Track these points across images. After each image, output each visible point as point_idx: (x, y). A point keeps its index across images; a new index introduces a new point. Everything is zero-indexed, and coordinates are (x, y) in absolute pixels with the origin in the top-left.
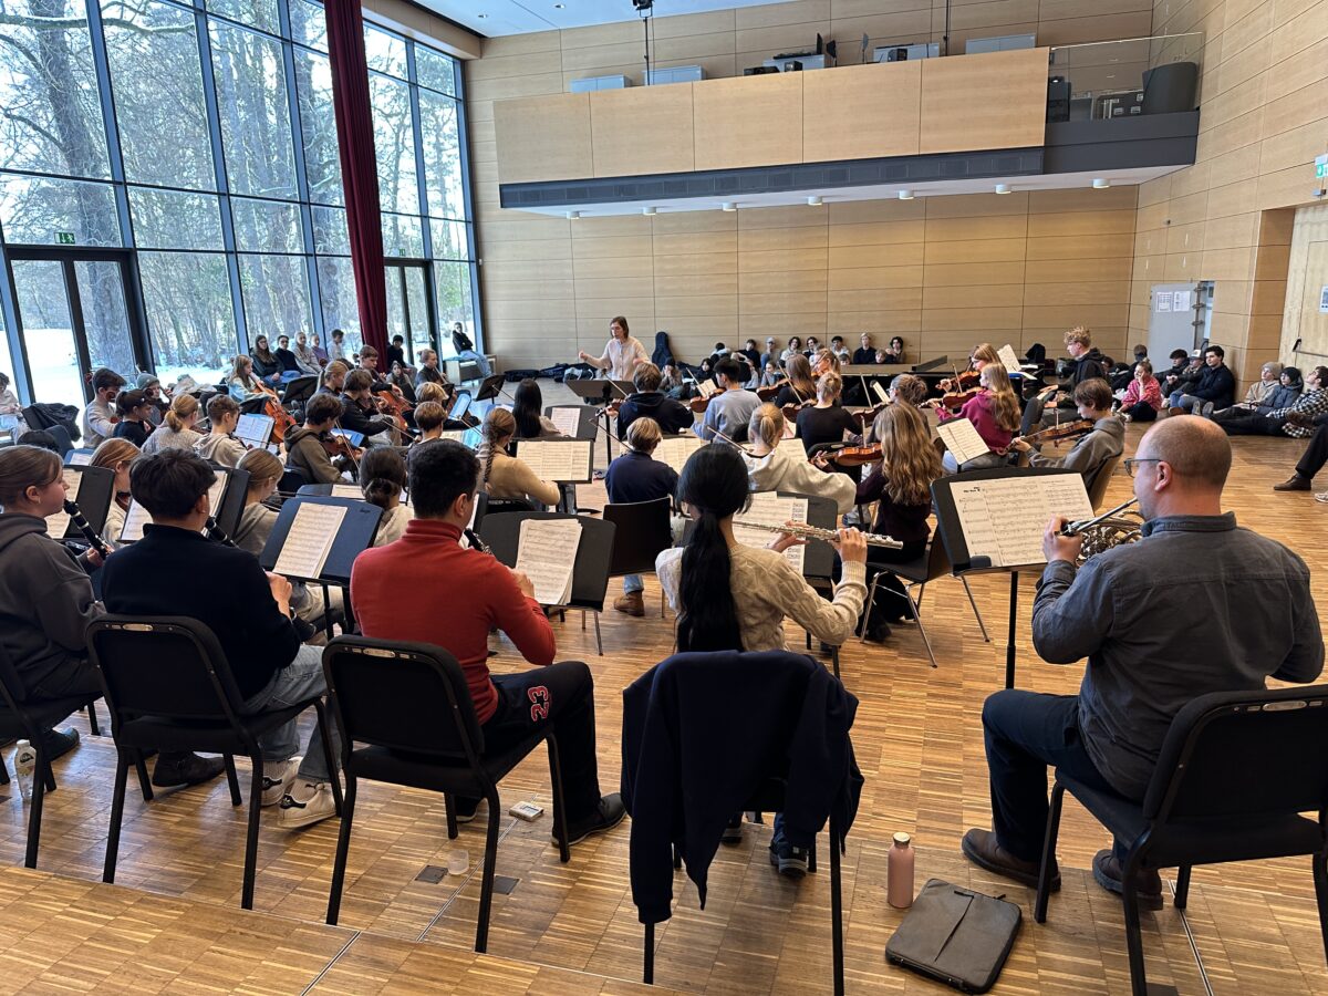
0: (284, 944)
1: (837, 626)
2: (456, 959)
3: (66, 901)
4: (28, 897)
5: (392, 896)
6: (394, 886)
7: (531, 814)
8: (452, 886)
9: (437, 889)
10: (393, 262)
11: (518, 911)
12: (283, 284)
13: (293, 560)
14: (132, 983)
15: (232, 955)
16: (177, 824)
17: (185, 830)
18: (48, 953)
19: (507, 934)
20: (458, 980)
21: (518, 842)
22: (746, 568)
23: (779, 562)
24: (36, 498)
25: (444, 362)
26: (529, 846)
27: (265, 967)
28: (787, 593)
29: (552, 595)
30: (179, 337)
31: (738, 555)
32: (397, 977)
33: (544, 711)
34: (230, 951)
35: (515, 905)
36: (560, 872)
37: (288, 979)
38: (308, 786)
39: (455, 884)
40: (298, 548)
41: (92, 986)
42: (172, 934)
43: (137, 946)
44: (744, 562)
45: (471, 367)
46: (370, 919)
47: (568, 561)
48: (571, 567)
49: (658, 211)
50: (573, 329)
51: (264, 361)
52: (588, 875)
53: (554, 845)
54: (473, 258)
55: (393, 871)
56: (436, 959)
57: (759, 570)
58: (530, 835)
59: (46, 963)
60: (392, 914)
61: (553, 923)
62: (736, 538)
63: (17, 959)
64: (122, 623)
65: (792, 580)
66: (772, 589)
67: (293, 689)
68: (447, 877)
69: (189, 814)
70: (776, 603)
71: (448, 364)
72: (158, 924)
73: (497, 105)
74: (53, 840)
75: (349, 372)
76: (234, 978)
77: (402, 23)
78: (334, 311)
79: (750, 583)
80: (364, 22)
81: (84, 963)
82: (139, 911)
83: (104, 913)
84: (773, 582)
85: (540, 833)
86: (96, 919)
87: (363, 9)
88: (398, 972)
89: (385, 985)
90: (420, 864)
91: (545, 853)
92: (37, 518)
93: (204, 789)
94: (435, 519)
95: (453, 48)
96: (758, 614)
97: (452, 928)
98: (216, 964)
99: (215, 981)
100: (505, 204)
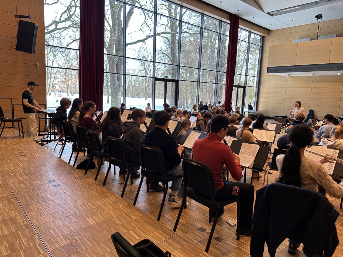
0: (160, 230)
1: (338, 192)
2: (197, 250)
3: (123, 205)
4: (117, 202)
5: (191, 231)
6: (191, 229)
7: (232, 224)
8: (206, 234)
9: (202, 234)
10: (236, 86)
11: (220, 247)
12: (211, 92)
13: (187, 144)
14: (128, 226)
15: (149, 228)
16: (152, 199)
17: (152, 200)
18: (116, 214)
19: (216, 252)
20: (196, 255)
21: (226, 230)
22: (306, 165)
23: (319, 165)
24: (139, 120)
25: (244, 112)
26: (229, 232)
27: (155, 233)
28: (320, 176)
29: (247, 164)
30: (187, 102)
31: (304, 160)
32: (182, 248)
33: (237, 194)
34: (149, 227)
35: (220, 245)
36: (236, 242)
37: (158, 238)
38: (179, 198)
39: (207, 234)
40: (189, 141)
41: (121, 223)
42: (139, 219)
43: (132, 219)
44: (306, 163)
45: (251, 114)
46: (183, 234)
47: (254, 156)
48: (254, 158)
49: (315, 75)
50: (283, 106)
51: (201, 107)
52: (243, 246)
53: (236, 234)
54: (257, 86)
55: (193, 225)
56: (192, 247)
57: (311, 166)
58: (230, 230)
59: (115, 216)
60: (189, 235)
61: (229, 254)
62: (305, 155)
63: (111, 213)
64: (146, 147)
65: (323, 173)
66: (315, 174)
67: (178, 172)
68: (205, 232)
69: (154, 197)
70: (316, 179)
71: (245, 113)
72: (137, 216)
73: (270, 47)
74: (128, 194)
75: (217, 109)
76: (148, 233)
77: (249, 28)
78: (221, 98)
79: (307, 170)
80: (239, 28)
81: (121, 218)
82: (135, 212)
83: (129, 210)
84: (315, 172)
85: (233, 230)
86: (127, 210)
87: (239, 25)
88: (182, 247)
89: (179, 248)
90: (200, 226)
91: (233, 235)
92: (139, 124)
93: (159, 193)
94: (215, 133)
95: (262, 34)
96: (308, 181)
97: (202, 244)
98: (145, 228)
99: (143, 232)
100: (268, 72)
